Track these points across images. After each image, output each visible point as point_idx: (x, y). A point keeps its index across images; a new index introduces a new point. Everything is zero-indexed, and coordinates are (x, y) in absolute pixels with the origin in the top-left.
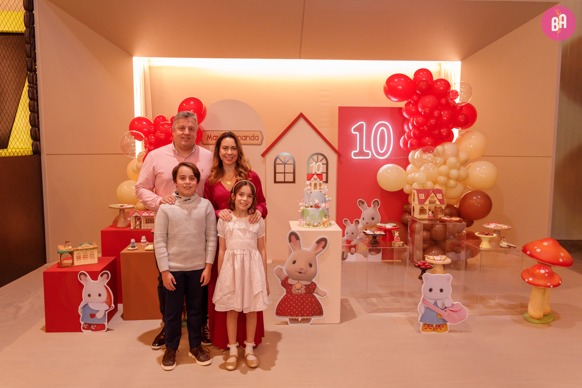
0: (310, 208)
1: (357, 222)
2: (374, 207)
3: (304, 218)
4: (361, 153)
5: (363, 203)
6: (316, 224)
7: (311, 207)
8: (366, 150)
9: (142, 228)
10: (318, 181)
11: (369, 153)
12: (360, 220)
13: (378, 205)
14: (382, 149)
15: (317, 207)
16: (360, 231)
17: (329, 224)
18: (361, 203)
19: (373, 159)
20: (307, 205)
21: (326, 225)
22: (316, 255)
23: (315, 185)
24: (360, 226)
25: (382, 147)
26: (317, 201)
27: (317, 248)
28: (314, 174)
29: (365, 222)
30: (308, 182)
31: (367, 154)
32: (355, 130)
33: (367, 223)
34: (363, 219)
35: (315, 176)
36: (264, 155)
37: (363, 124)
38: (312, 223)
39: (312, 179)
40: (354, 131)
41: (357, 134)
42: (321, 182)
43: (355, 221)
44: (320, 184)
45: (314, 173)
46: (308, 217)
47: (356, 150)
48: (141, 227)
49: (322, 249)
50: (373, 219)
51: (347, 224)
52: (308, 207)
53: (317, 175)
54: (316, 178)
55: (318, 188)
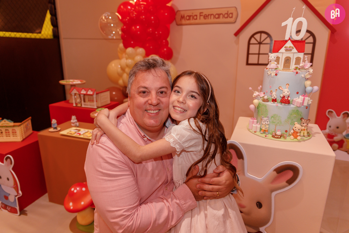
0: (270, 103)
1: (346, 115)
3: (259, 119)
6: (279, 133)
7: (274, 100)
9: (83, 106)
10: (294, 54)
15: (285, 101)
17: (306, 134)
20: (266, 97)
21: (299, 138)
22: (273, 191)
23: (288, 60)
26: (286, 92)
27: (275, 180)
28: (286, 41)
30: (273, 56)
35: (289, 44)
36: (237, 34)
38: (272, 130)
39: (283, 50)
42: (301, 55)
44: (298, 60)
45: (287, 38)
46: (265, 119)
48: (81, 105)
49: (284, 183)
51: (331, 116)
52: (267, 101)
53: (294, 42)
54: (290, 47)
55: (293, 66)
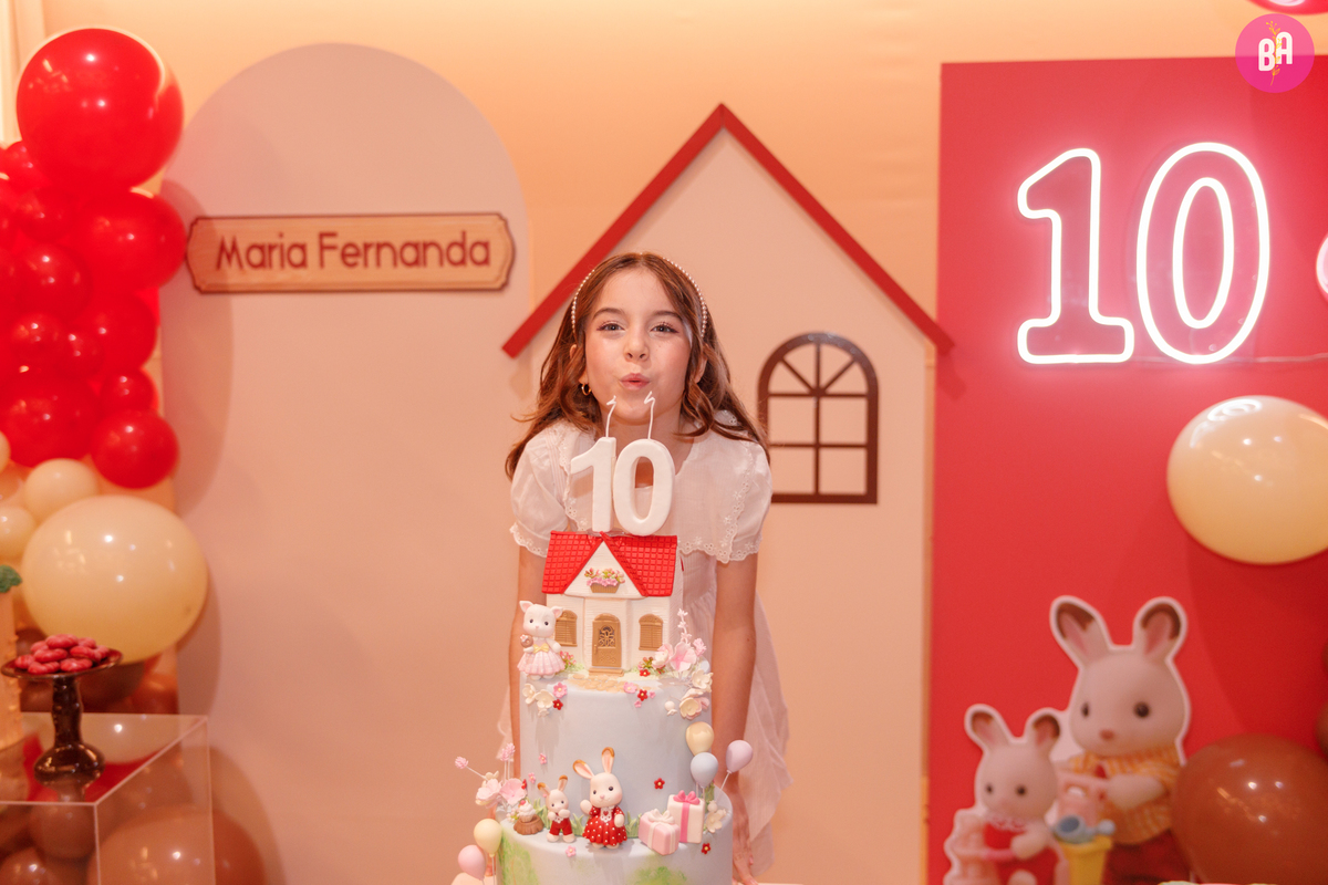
0: (545, 844)
1: (1049, 728)
2: (1152, 643)
4: (1074, 331)
5: (1083, 619)
7: (561, 828)
8: (1103, 311)
11: (1119, 331)
12: (1063, 718)
13: (1175, 633)
14: (1199, 310)
15: (602, 832)
16: (1063, 777)
18: (1068, 620)
19: (1148, 366)
20: (527, 809)
23: (607, 631)
24: (1066, 749)
25: (1201, 297)
26: (604, 787)
28: (593, 544)
29: (1093, 726)
30: (538, 616)
31: (1112, 340)
32: (1038, 197)
33: (1107, 736)
34: (1086, 711)
35: (603, 561)
36: (517, 345)
37: (1085, 162)
39: (580, 585)
40: (1033, 204)
41: (1047, 222)
43: (1039, 723)
44: (650, 628)
45: (601, 525)
47: (1046, 313)
50: (1143, 711)
51: (988, 736)
52: (533, 827)
54: (609, 573)
55: (632, 654)
